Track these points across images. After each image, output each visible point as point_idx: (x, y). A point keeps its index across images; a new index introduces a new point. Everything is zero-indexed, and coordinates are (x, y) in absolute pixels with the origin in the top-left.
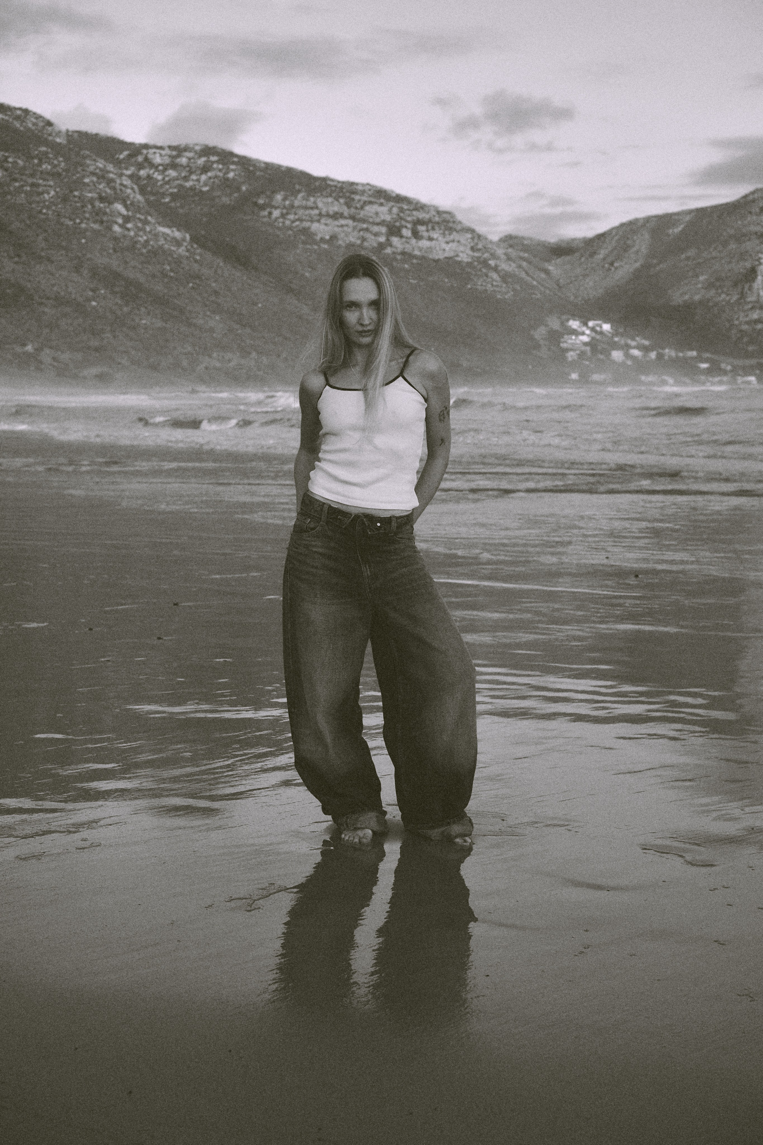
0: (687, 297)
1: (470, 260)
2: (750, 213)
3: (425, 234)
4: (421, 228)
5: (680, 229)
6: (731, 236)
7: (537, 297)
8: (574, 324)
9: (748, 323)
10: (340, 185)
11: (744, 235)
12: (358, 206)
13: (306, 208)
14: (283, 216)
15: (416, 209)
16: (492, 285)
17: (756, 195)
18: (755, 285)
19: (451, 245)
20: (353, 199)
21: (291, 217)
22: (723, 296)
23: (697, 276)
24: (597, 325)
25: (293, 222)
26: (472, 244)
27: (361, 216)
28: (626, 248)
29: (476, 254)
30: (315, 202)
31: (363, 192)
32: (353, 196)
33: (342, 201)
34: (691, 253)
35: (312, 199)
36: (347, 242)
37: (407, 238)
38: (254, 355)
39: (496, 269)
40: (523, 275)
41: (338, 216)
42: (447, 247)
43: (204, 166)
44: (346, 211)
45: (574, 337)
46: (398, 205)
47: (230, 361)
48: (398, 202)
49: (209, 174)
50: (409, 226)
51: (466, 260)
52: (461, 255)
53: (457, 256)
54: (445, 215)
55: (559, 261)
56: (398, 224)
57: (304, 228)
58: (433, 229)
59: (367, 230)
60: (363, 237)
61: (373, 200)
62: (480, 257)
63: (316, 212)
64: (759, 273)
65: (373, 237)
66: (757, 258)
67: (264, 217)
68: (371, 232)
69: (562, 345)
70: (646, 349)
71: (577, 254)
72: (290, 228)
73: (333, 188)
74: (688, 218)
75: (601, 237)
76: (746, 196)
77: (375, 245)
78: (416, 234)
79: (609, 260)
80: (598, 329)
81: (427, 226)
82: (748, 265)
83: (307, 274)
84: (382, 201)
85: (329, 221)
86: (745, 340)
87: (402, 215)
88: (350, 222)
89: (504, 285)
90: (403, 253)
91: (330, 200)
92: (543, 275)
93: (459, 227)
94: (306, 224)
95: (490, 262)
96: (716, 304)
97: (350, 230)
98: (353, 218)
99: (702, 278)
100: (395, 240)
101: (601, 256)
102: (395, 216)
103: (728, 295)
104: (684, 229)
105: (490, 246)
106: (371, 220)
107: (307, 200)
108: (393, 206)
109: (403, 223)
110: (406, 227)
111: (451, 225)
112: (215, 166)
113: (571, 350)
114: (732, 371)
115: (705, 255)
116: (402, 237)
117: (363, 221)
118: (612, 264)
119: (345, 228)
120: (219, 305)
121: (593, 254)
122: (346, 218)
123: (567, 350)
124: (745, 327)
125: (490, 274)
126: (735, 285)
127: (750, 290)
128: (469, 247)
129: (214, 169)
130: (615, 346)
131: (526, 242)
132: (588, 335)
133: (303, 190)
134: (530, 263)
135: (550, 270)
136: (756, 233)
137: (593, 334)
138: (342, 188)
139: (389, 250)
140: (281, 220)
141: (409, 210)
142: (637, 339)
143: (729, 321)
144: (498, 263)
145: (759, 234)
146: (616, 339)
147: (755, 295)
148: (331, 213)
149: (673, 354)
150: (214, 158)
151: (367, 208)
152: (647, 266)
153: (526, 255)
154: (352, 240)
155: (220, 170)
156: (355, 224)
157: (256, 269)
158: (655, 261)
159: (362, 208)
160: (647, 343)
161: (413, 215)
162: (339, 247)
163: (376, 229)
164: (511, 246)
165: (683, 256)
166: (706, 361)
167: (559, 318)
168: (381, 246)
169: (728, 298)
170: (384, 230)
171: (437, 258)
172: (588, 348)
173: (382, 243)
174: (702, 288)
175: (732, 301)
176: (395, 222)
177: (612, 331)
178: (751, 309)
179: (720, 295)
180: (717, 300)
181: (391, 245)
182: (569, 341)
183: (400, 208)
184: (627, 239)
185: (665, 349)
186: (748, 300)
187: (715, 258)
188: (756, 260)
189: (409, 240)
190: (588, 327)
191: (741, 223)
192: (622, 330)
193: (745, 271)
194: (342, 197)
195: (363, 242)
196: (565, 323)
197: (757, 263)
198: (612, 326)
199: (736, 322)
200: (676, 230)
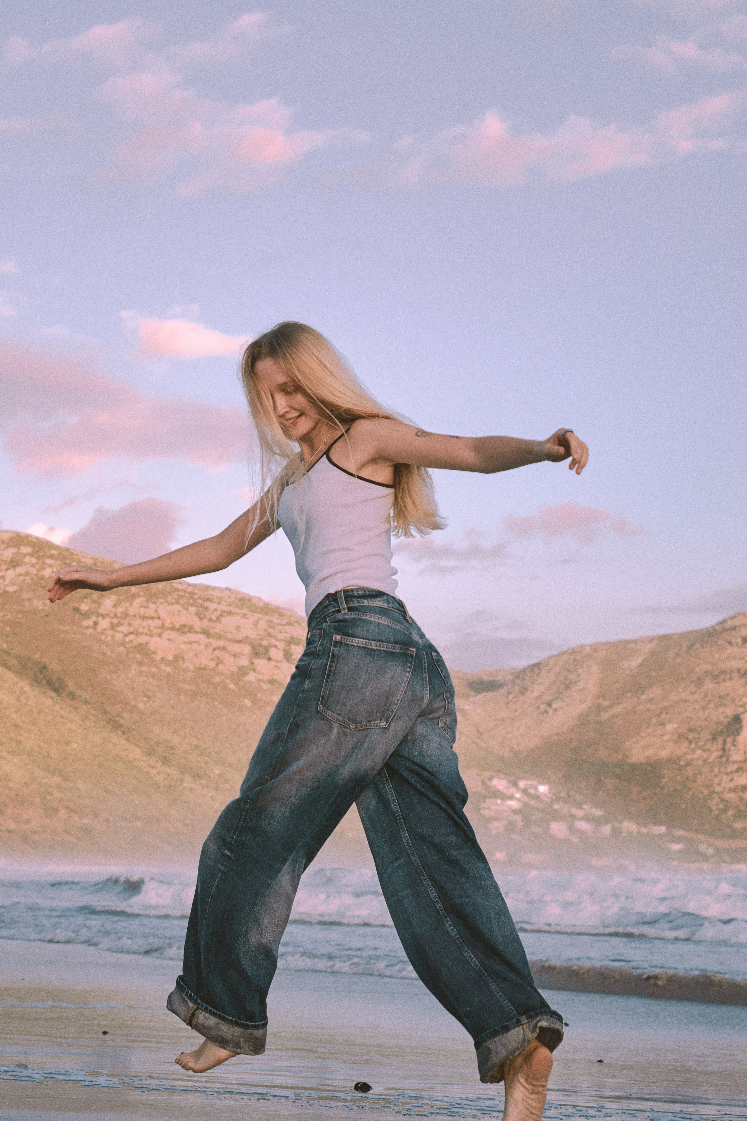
0: (650, 752)
2: (730, 643)
4: (296, 650)
5: (639, 661)
6: (706, 673)
8: (500, 784)
9: (734, 790)
10: (189, 589)
11: (723, 672)
12: (214, 617)
13: (143, 618)
14: (113, 627)
15: (289, 624)
17: (736, 622)
18: (741, 739)
20: (207, 609)
21: (125, 629)
22: (699, 752)
23: (662, 724)
24: (531, 786)
25: (126, 635)
27: (217, 630)
28: (568, 685)
30: (156, 611)
32: (206, 604)
33: (193, 609)
34: (655, 692)
35: (152, 606)
36: (198, 665)
37: (276, 661)
38: (63, 813)
41: (187, 629)
43: (12, 561)
44: (198, 624)
45: (499, 802)
46: (267, 618)
47: (29, 821)
48: (267, 614)
49: (19, 570)
50: (281, 645)
55: (480, 697)
56: (265, 643)
57: (140, 645)
59: (224, 648)
60: (218, 658)
61: (233, 610)
63: (158, 623)
64: (744, 723)
65: (232, 659)
66: (741, 703)
67: (87, 627)
68: (228, 652)
69: (482, 812)
70: (598, 822)
71: (503, 691)
72: (123, 644)
73: (182, 593)
74: (649, 647)
75: (534, 667)
76: (724, 622)
77: (235, 670)
78: (288, 657)
79: (547, 698)
80: (532, 791)
82: (730, 712)
83: (141, 706)
84: (245, 611)
85: (174, 635)
86: (730, 813)
87: (270, 630)
88: (202, 638)
90: (271, 681)
91: (177, 608)
94: (143, 639)
96: (689, 764)
97: (202, 647)
98: (205, 632)
99: (669, 727)
100: (260, 663)
101: (536, 694)
102: (262, 632)
103: (704, 751)
104: (642, 662)
106: (229, 636)
107: (147, 607)
108: (259, 619)
109: (273, 641)
110: (276, 647)
112: (27, 559)
113: (497, 819)
114: (714, 856)
115: (673, 697)
116: (270, 659)
117: (219, 637)
118: (550, 705)
119: (195, 646)
120: (19, 742)
121: (524, 691)
122: (197, 632)
123: (490, 820)
124: (730, 796)
126: (714, 738)
127: (734, 745)
129: (25, 564)
130: (556, 816)
132: (518, 800)
133: (142, 594)
135: (466, 710)
136: (738, 670)
137: (526, 799)
138: (192, 593)
139: (251, 677)
140: (110, 633)
141: (278, 624)
142: (585, 806)
143: (707, 787)
145: (742, 671)
146: (557, 807)
147: (742, 750)
148: (177, 625)
149: (634, 828)
150: (26, 550)
151: (226, 620)
152: (598, 709)
154: (204, 662)
155: (33, 566)
156: (208, 640)
157: (72, 696)
158: (607, 703)
159: (218, 619)
160: (598, 813)
161: (286, 632)
162: (186, 670)
163: (236, 648)
165: (644, 697)
166: (678, 840)
167: (478, 775)
168: (243, 671)
169: (705, 755)
170: (246, 649)
172: (518, 818)
173: (243, 666)
174: (669, 741)
175: (711, 760)
176: (261, 639)
177: (550, 795)
178: (737, 771)
179: (693, 750)
180: (689, 757)
181: (254, 670)
182: (493, 807)
183: (268, 621)
184: (570, 671)
185: (621, 822)
186: (732, 759)
187: (686, 701)
188: (741, 706)
189: (278, 665)
190: (518, 789)
191: (717, 656)
192: (563, 794)
193: (727, 720)
194: (193, 605)
195: (217, 665)
196: (488, 782)
197: (742, 710)
198: (550, 789)
199: (716, 789)
200: (632, 663)
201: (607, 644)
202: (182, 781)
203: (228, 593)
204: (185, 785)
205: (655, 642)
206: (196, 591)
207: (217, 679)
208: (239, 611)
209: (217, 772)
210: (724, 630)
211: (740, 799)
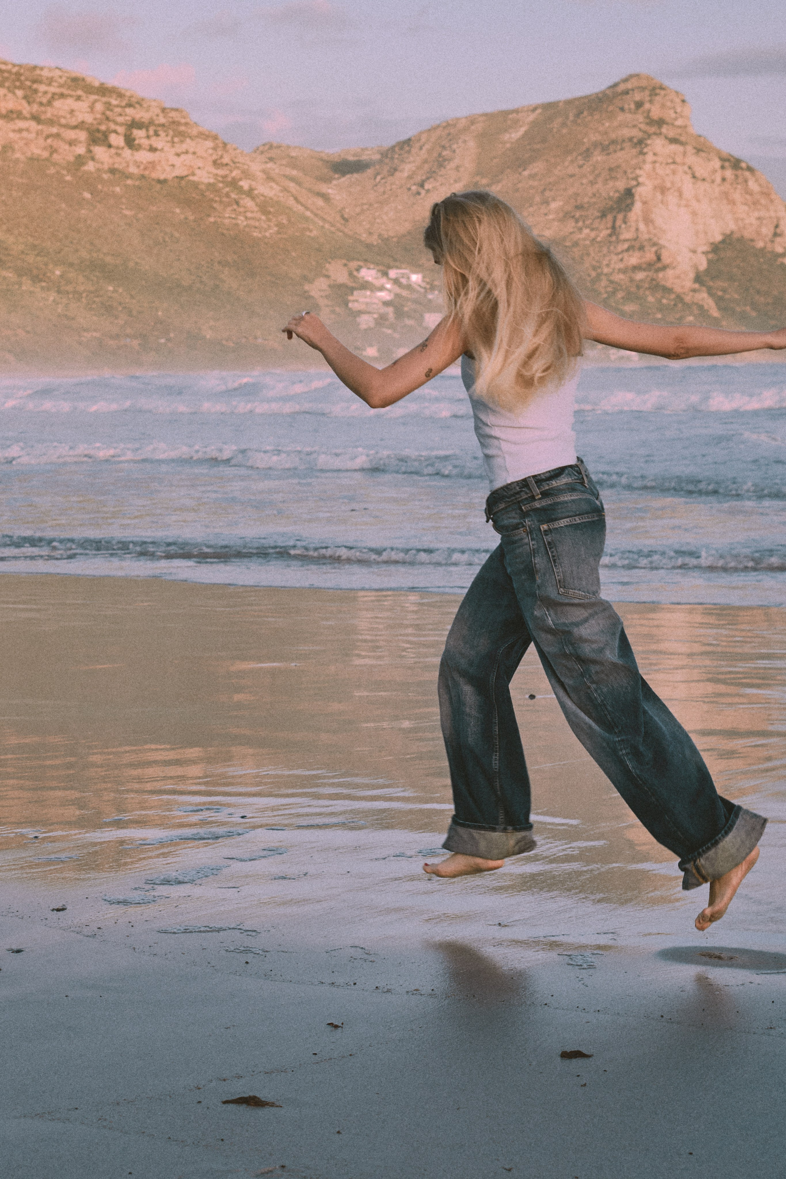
1: (212, 181)
2: (622, 109)
3: (145, 142)
4: (139, 134)
5: (521, 132)
6: (595, 145)
7: (312, 235)
8: (368, 274)
10: (15, 70)
11: (613, 142)
12: (44, 100)
15: (130, 105)
16: (246, 218)
17: (629, 85)
18: (633, 216)
19: (183, 157)
20: (36, 91)
22: (586, 231)
23: (546, 202)
24: (403, 276)
26: (214, 157)
27: (49, 115)
28: (441, 162)
29: (221, 172)
31: (50, 81)
32: (35, 86)
33: (20, 93)
34: (538, 167)
36: (29, 154)
37: (118, 148)
39: (250, 193)
40: (291, 202)
41: (15, 116)
42: (177, 161)
44: (26, 109)
45: (369, 293)
46: (104, 99)
48: (104, 95)
50: (121, 130)
51: (206, 181)
52: (198, 172)
53: (193, 174)
54: (173, 114)
55: (345, 180)
56: (103, 128)
58: (157, 134)
59: (57, 136)
60: (51, 147)
61: (65, 91)
62: (225, 176)
64: (637, 197)
65: (67, 147)
66: (634, 175)
68: (63, 140)
69: (351, 305)
71: (370, 172)
73: (6, 75)
74: (532, 117)
75: (404, 145)
76: (616, 85)
77: (71, 159)
78: (130, 142)
79: (418, 178)
80: (404, 281)
81: (147, 130)
82: (621, 185)
84: (80, 92)
85: (1, 123)
86: (620, 295)
87: (108, 113)
88: (33, 124)
89: (263, 218)
90: (113, 171)
91: (1, 91)
92: (320, 202)
93: (194, 132)
95: (241, 183)
96: (576, 244)
97: (33, 136)
98: (36, 118)
99: (554, 205)
100: (99, 151)
101: (406, 174)
102: (99, 116)
103: (592, 230)
104: (526, 133)
105: (240, 159)
106: (63, 121)
108: (96, 101)
109: (112, 126)
110: (116, 132)
111: (182, 128)
113: (365, 312)
115: (559, 172)
116: (110, 146)
117: (51, 122)
118: (422, 185)
119: (25, 134)
121: (393, 171)
122: (25, 118)
123: (359, 313)
124: (619, 277)
125: (242, 202)
126: (603, 215)
127: (626, 222)
128: (211, 159)
130: (430, 306)
131: (293, 154)
132: (389, 291)
134: (299, 184)
135: (329, 195)
136: (631, 139)
137: (398, 290)
138: (18, 74)
139: (90, 166)
141: (117, 106)
143: (594, 268)
144: (253, 183)
145: (635, 140)
146: (431, 296)
147: (633, 229)
151: (57, 104)
153: (294, 173)
154: (37, 151)
156: (40, 127)
158: (485, 181)
159: (49, 103)
161: (126, 115)
162: (17, 161)
163: (71, 134)
164: (271, 159)
165: (526, 173)
167: (345, 265)
168: (80, 160)
169: (593, 234)
170: (82, 136)
171: (162, 177)
172: (390, 310)
173: (80, 155)
174: (553, 220)
175: (599, 239)
176: (99, 124)
177: (424, 285)
178: (627, 250)
179: (580, 229)
180: (576, 237)
181: (93, 159)
182: (361, 300)
183: (106, 103)
184: (444, 147)
186: (622, 237)
187: (572, 176)
188: (633, 179)
189: (120, 151)
190: (389, 279)
191: (607, 124)
193: (617, 195)
194: (19, 88)
195: (51, 154)
196: (355, 273)
197: (634, 183)
198: (424, 277)
199: (606, 270)
200: (513, 135)
201: (485, 114)
202: (20, 284)
203: (58, 73)
204: (24, 288)
205: (539, 111)
206: (22, 71)
207: (52, 171)
208: (73, 93)
209: (58, 273)
210: (616, 95)
211: (632, 280)
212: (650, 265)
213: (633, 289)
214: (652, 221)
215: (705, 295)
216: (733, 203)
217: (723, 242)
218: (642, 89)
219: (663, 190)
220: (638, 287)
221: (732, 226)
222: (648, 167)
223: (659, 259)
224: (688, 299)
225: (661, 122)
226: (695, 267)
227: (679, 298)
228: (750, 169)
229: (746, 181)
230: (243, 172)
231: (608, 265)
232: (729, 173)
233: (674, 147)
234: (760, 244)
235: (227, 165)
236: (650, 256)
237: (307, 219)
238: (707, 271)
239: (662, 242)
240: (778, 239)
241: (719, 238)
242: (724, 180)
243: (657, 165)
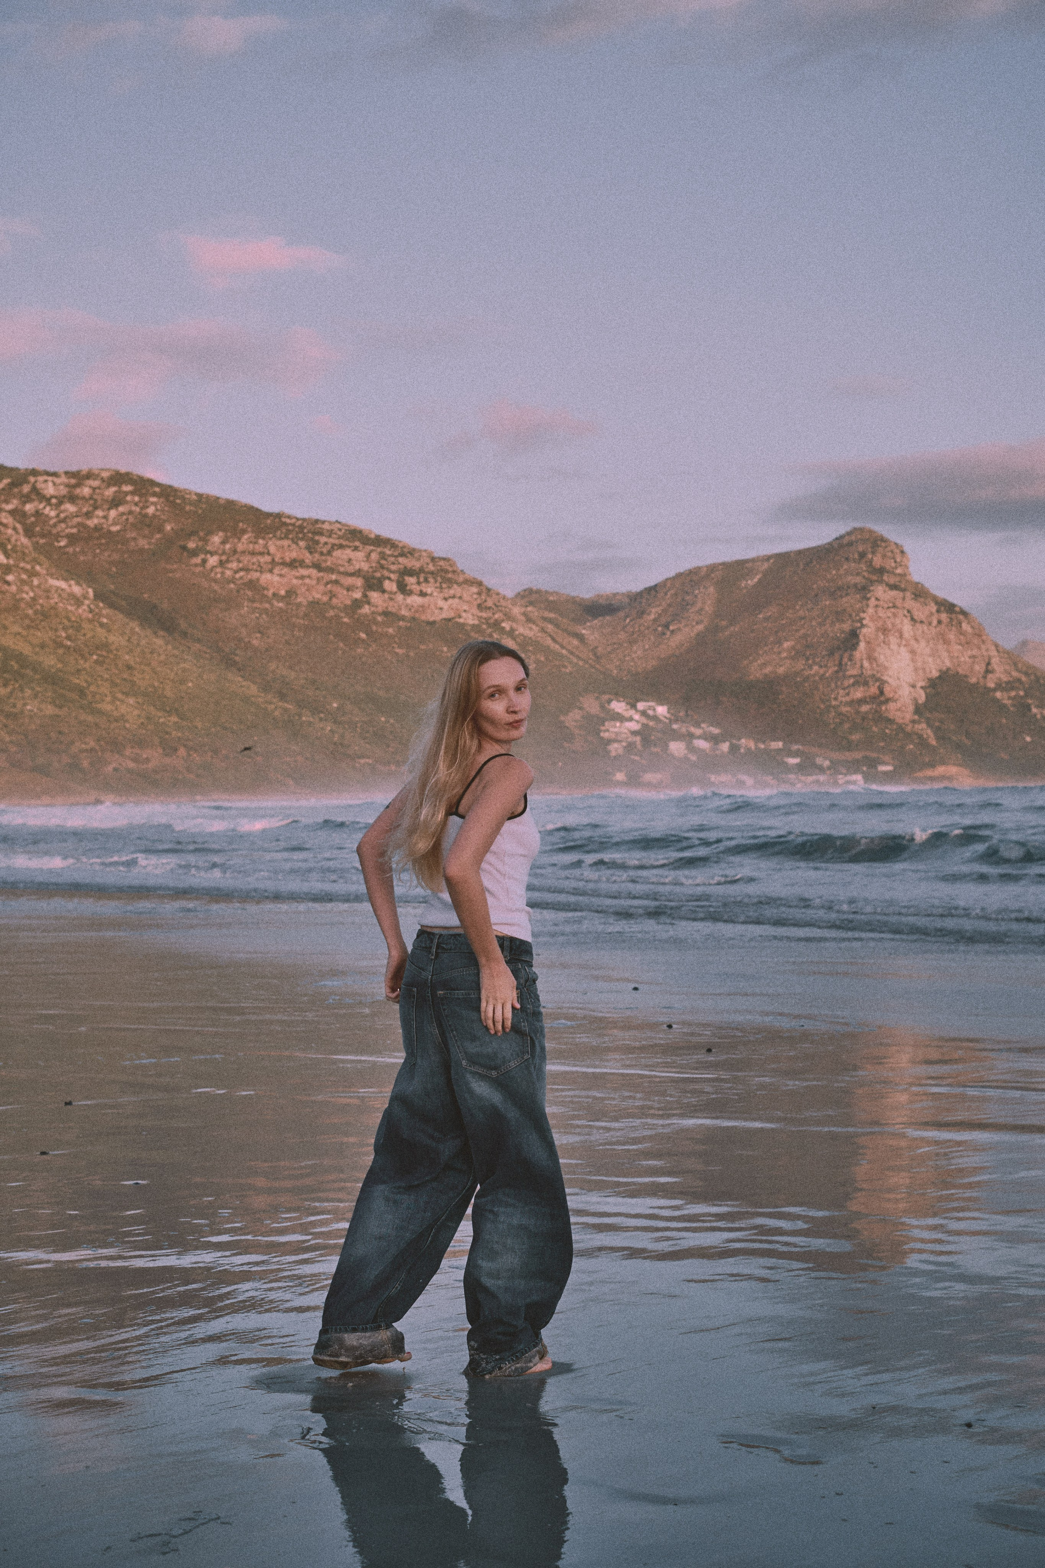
0: (768, 670)
1: (476, 622)
2: (847, 559)
3: (416, 588)
4: (411, 580)
5: (756, 580)
6: (822, 590)
7: (568, 671)
8: (618, 706)
9: (848, 704)
10: (298, 523)
11: (840, 588)
12: (325, 550)
13: (253, 553)
14: (221, 563)
15: (402, 555)
18: (857, 654)
19: (450, 601)
20: (317, 542)
21: (234, 565)
22: (816, 668)
23: (779, 642)
24: (650, 708)
25: (236, 572)
26: (479, 601)
27: (328, 564)
28: (684, 606)
29: (484, 615)
30: (266, 546)
31: (330, 533)
32: (317, 538)
33: (302, 544)
34: (772, 610)
35: (261, 541)
36: (310, 599)
37: (391, 593)
38: (182, 752)
39: (511, 634)
41: (297, 564)
42: (445, 605)
43: (113, 500)
44: (308, 558)
45: (618, 724)
46: (379, 550)
47: (148, 760)
48: (379, 546)
49: (121, 509)
50: (393, 577)
51: (471, 622)
52: (464, 614)
53: (460, 617)
54: (442, 563)
55: (597, 622)
56: (378, 575)
57: (251, 581)
58: (426, 580)
59: (336, 582)
60: (330, 592)
61: (343, 542)
62: (490, 618)
63: (268, 558)
64: (861, 637)
65: (345, 592)
66: (857, 618)
67: (196, 565)
68: (342, 585)
69: (602, 734)
70: (715, 740)
71: (621, 614)
72: (232, 580)
73: (290, 528)
74: (766, 565)
75: (652, 590)
76: (841, 537)
77: (348, 602)
78: (403, 588)
79: (663, 620)
80: (650, 712)
81: (418, 578)
82: (847, 626)
83: (255, 642)
84: (357, 543)
85: (285, 570)
86: (846, 726)
87: (383, 562)
88: (314, 572)
90: (386, 613)
91: (286, 543)
92: (575, 642)
93: (461, 579)
94: (253, 575)
95: (503, 625)
96: (806, 680)
97: (314, 582)
98: (317, 566)
99: (786, 645)
100: (374, 596)
101: (652, 617)
102: (373, 564)
103: (821, 667)
104: (760, 581)
105: (503, 603)
106: (342, 569)
107: (256, 543)
108: (372, 551)
109: (386, 573)
110: (389, 579)
111: (450, 575)
112: (129, 498)
113: (615, 741)
114: (829, 768)
115: (789, 614)
116: (384, 591)
117: (331, 570)
118: (666, 626)
119: (307, 581)
120: (133, 683)
121: (642, 613)
122: (308, 567)
123: (609, 741)
124: (845, 709)
126: (831, 653)
127: (850, 660)
128: (475, 603)
129: (127, 502)
130: (673, 735)
131: (551, 598)
132: (637, 722)
133: (249, 529)
134: (557, 626)
135: (583, 635)
136: (855, 585)
137: (644, 720)
138: (301, 528)
139: (366, 609)
140: (219, 570)
141: (392, 556)
142: (703, 725)
143: (823, 701)
144: (514, 625)
145: (858, 587)
146: (675, 726)
147: (858, 665)
148: (288, 560)
149: (752, 745)
150: (127, 488)
151: (337, 553)
152: (714, 629)
153: (552, 615)
154: (318, 596)
155: (136, 504)
156: (321, 574)
157: (185, 634)
158: (724, 623)
159: (329, 553)
160: (716, 731)
161: (399, 563)
162: (299, 605)
163: (350, 581)
164: (531, 603)
165: (761, 616)
166: (796, 754)
167: (597, 698)
168: (357, 604)
169: (822, 671)
170: (359, 582)
171: (431, 619)
172: (638, 739)
173: (356, 600)
174: (786, 658)
175: (827, 675)
176: (375, 571)
177: (668, 715)
178: (853, 685)
179: (810, 667)
180: (806, 673)
181: (369, 603)
182: (611, 729)
183: (380, 553)
184: (686, 593)
185: (740, 739)
186: (848, 673)
187: (802, 618)
188: (856, 621)
189: (393, 596)
190: (637, 710)
191: (834, 572)
192: (682, 714)
193: (842, 635)
194: (302, 539)
195: (331, 599)
196: (606, 706)
197: (859, 625)
198: (669, 709)
199: (834, 703)
200: (749, 582)
201: (723, 564)
202: (300, 715)
203: (338, 526)
204: (304, 718)
205: (772, 561)
206: (305, 524)
207: (331, 613)
208: (351, 544)
209: (335, 705)
210: (841, 546)
211: (858, 712)
212: (874, 698)
213: (858, 721)
214: (875, 659)
215: (924, 726)
216: (946, 642)
217: (940, 677)
218: (864, 541)
219: (885, 630)
220: (863, 719)
221: (948, 663)
222: (871, 611)
223: (882, 693)
224: (909, 729)
225: (881, 571)
226: (915, 700)
227: (901, 728)
228: (964, 613)
229: (960, 623)
230: (505, 615)
231: (836, 699)
232: (944, 616)
233: (894, 593)
234: (973, 680)
235: (489, 608)
236: (874, 690)
237: (562, 656)
238: (925, 704)
239: (885, 678)
240: (990, 676)
241: (935, 674)
242: (940, 622)
243: (880, 609)
